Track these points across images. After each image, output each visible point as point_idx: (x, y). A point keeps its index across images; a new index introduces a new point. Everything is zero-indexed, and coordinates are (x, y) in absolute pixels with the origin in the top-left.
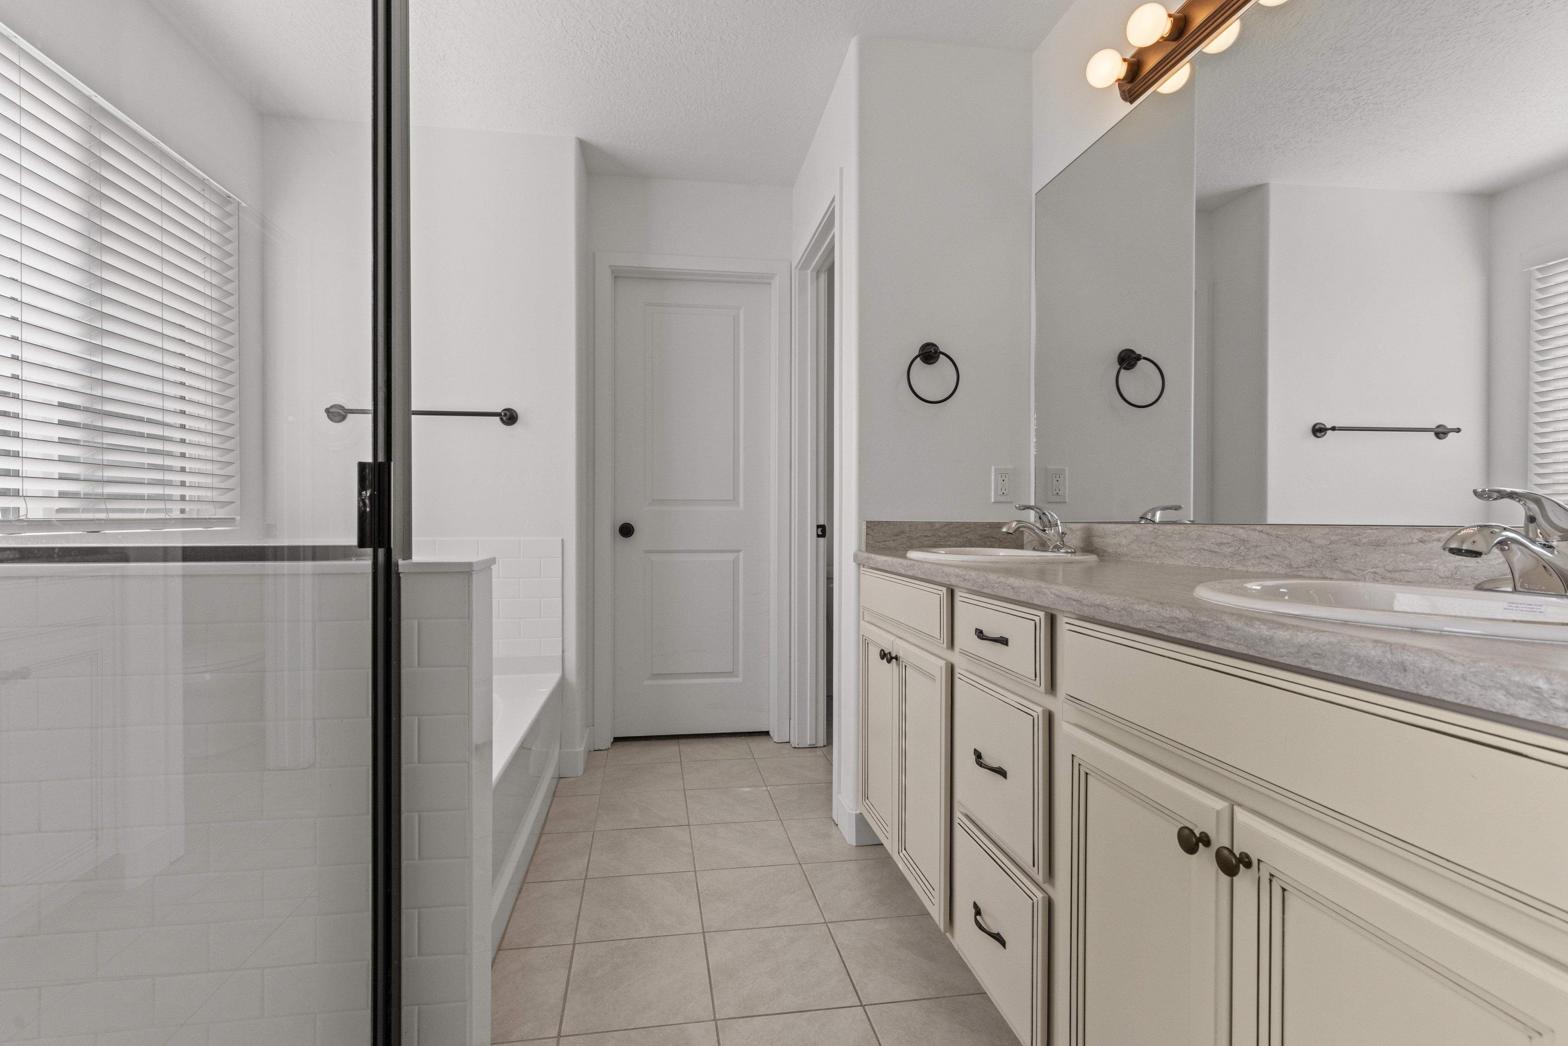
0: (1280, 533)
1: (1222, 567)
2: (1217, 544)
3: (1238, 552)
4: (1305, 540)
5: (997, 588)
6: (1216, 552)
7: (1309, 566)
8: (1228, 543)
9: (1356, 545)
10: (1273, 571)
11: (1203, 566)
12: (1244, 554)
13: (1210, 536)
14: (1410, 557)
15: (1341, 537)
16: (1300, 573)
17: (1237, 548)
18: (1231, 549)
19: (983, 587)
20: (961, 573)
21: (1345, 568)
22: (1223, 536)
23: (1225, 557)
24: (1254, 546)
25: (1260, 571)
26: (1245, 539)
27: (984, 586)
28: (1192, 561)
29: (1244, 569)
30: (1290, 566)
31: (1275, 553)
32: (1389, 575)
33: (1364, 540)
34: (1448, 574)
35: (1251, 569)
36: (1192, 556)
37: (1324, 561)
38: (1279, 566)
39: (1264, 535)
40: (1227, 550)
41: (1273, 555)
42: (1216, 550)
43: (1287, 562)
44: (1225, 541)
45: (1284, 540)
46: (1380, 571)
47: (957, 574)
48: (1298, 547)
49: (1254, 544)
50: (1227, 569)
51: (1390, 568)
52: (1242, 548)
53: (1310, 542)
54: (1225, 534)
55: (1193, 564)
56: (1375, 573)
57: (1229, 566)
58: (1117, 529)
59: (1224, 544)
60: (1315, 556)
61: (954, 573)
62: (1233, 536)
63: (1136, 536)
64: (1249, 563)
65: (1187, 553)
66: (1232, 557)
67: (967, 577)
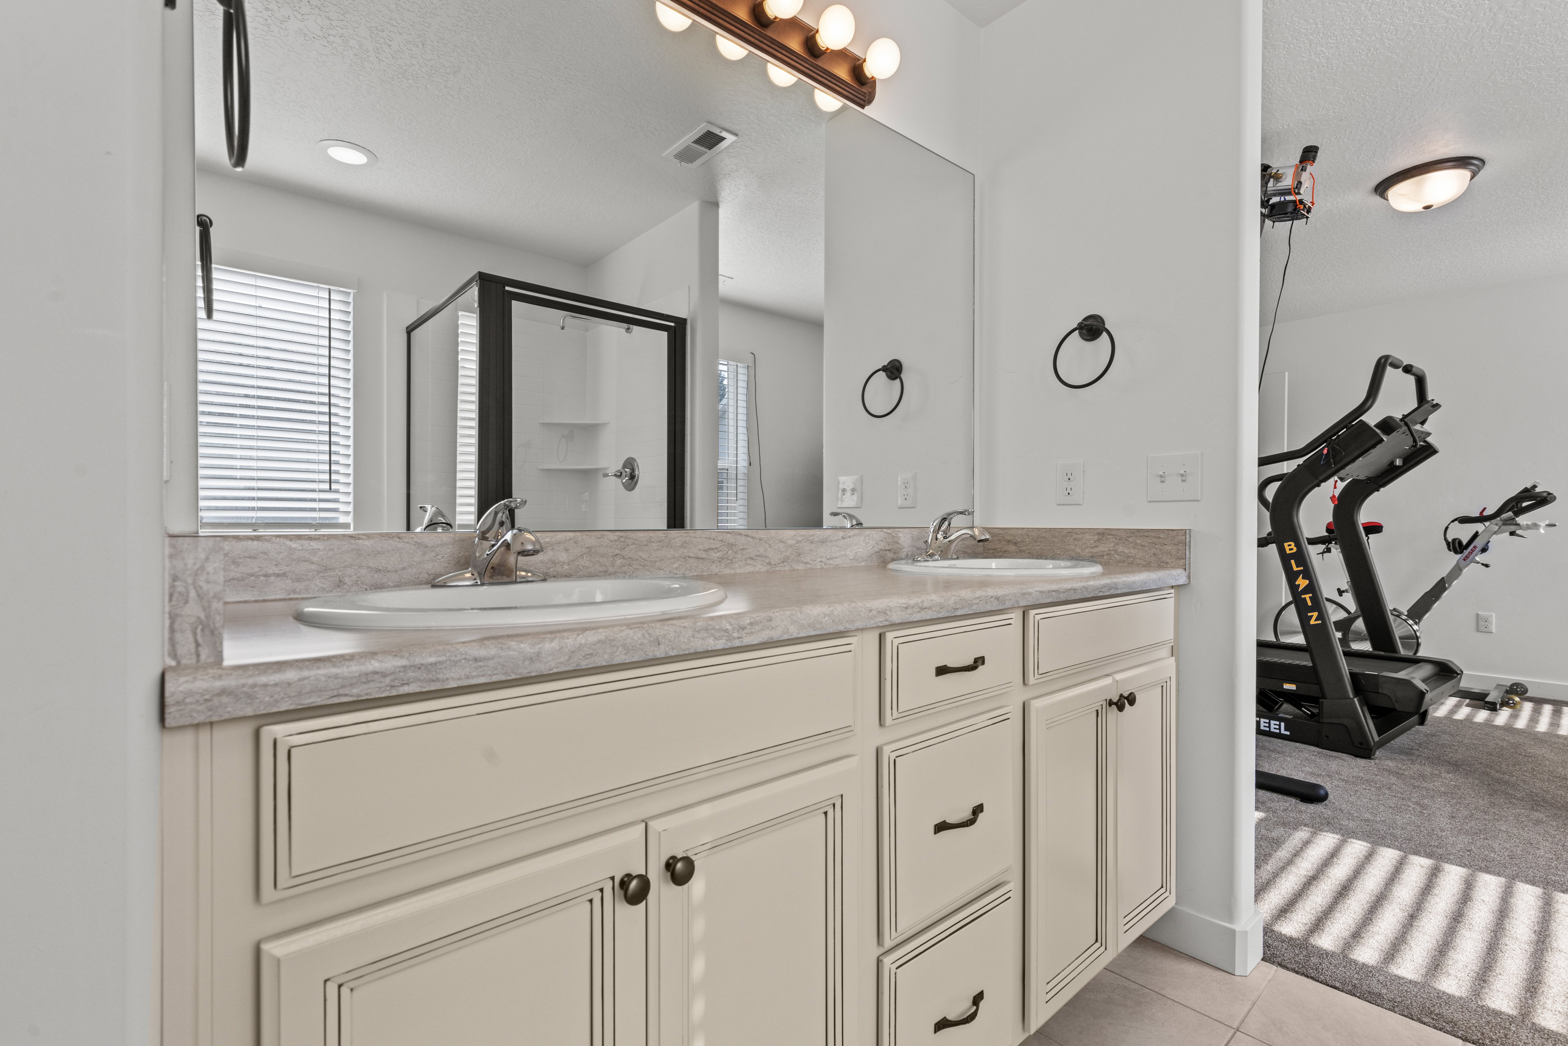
0: (762, 536)
1: (710, 573)
2: (705, 551)
3: (726, 556)
4: (781, 541)
5: (977, 604)
6: (703, 558)
7: (783, 562)
8: (716, 548)
9: (812, 543)
10: (757, 569)
11: (690, 575)
12: (731, 558)
13: (697, 542)
14: (838, 549)
15: (803, 538)
16: (777, 568)
17: (725, 552)
18: (719, 554)
19: (957, 609)
20: (912, 602)
21: (805, 561)
22: (712, 541)
23: (713, 562)
24: (741, 549)
25: (746, 571)
26: (733, 543)
27: (958, 607)
28: (676, 571)
29: (732, 572)
30: (769, 564)
31: (759, 554)
32: (828, 562)
33: (816, 539)
34: (853, 557)
35: (738, 571)
36: (675, 566)
37: (793, 557)
38: (762, 564)
39: (750, 538)
40: (715, 555)
41: (757, 556)
42: (704, 556)
43: (767, 561)
44: (713, 546)
45: (766, 542)
46: (824, 560)
47: (905, 606)
48: (776, 547)
49: (741, 547)
50: (716, 574)
51: (828, 557)
52: (730, 552)
53: (784, 542)
54: (714, 539)
55: (676, 574)
56: (821, 561)
57: (717, 571)
58: (548, 540)
59: (712, 549)
60: (787, 554)
61: (899, 605)
62: (722, 541)
63: (589, 548)
64: (737, 565)
65: (668, 563)
66: (720, 562)
67: (926, 605)
